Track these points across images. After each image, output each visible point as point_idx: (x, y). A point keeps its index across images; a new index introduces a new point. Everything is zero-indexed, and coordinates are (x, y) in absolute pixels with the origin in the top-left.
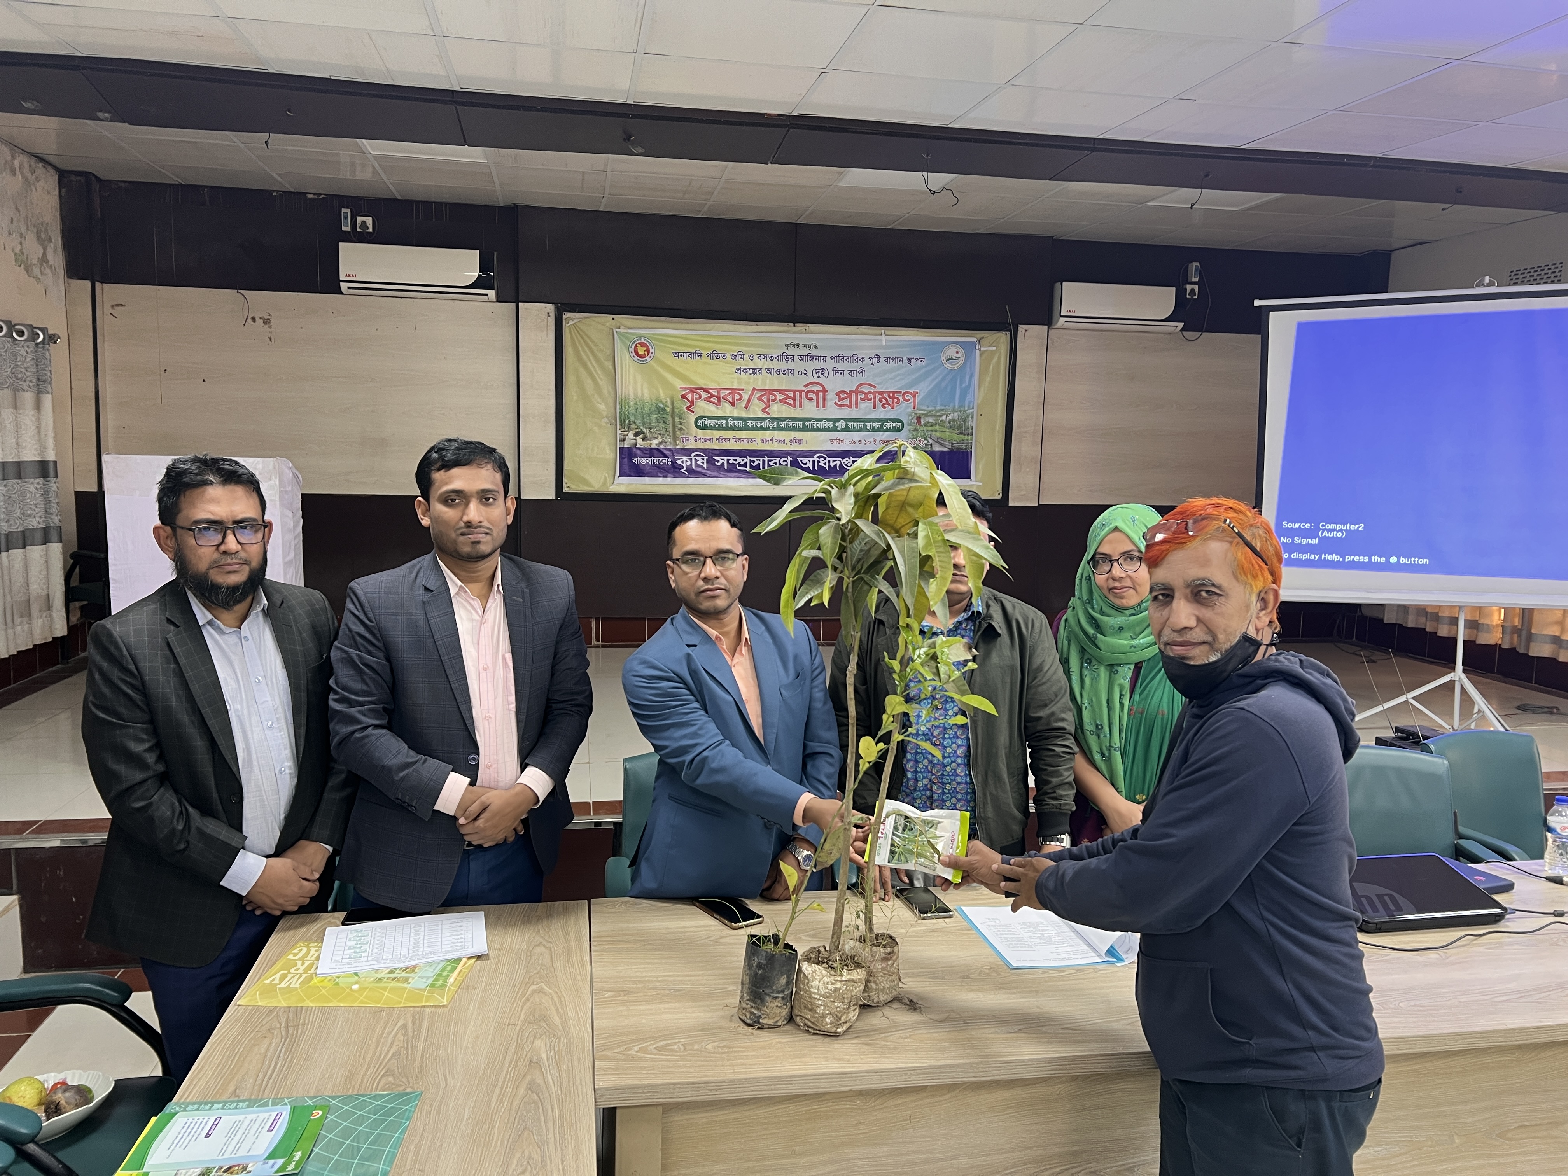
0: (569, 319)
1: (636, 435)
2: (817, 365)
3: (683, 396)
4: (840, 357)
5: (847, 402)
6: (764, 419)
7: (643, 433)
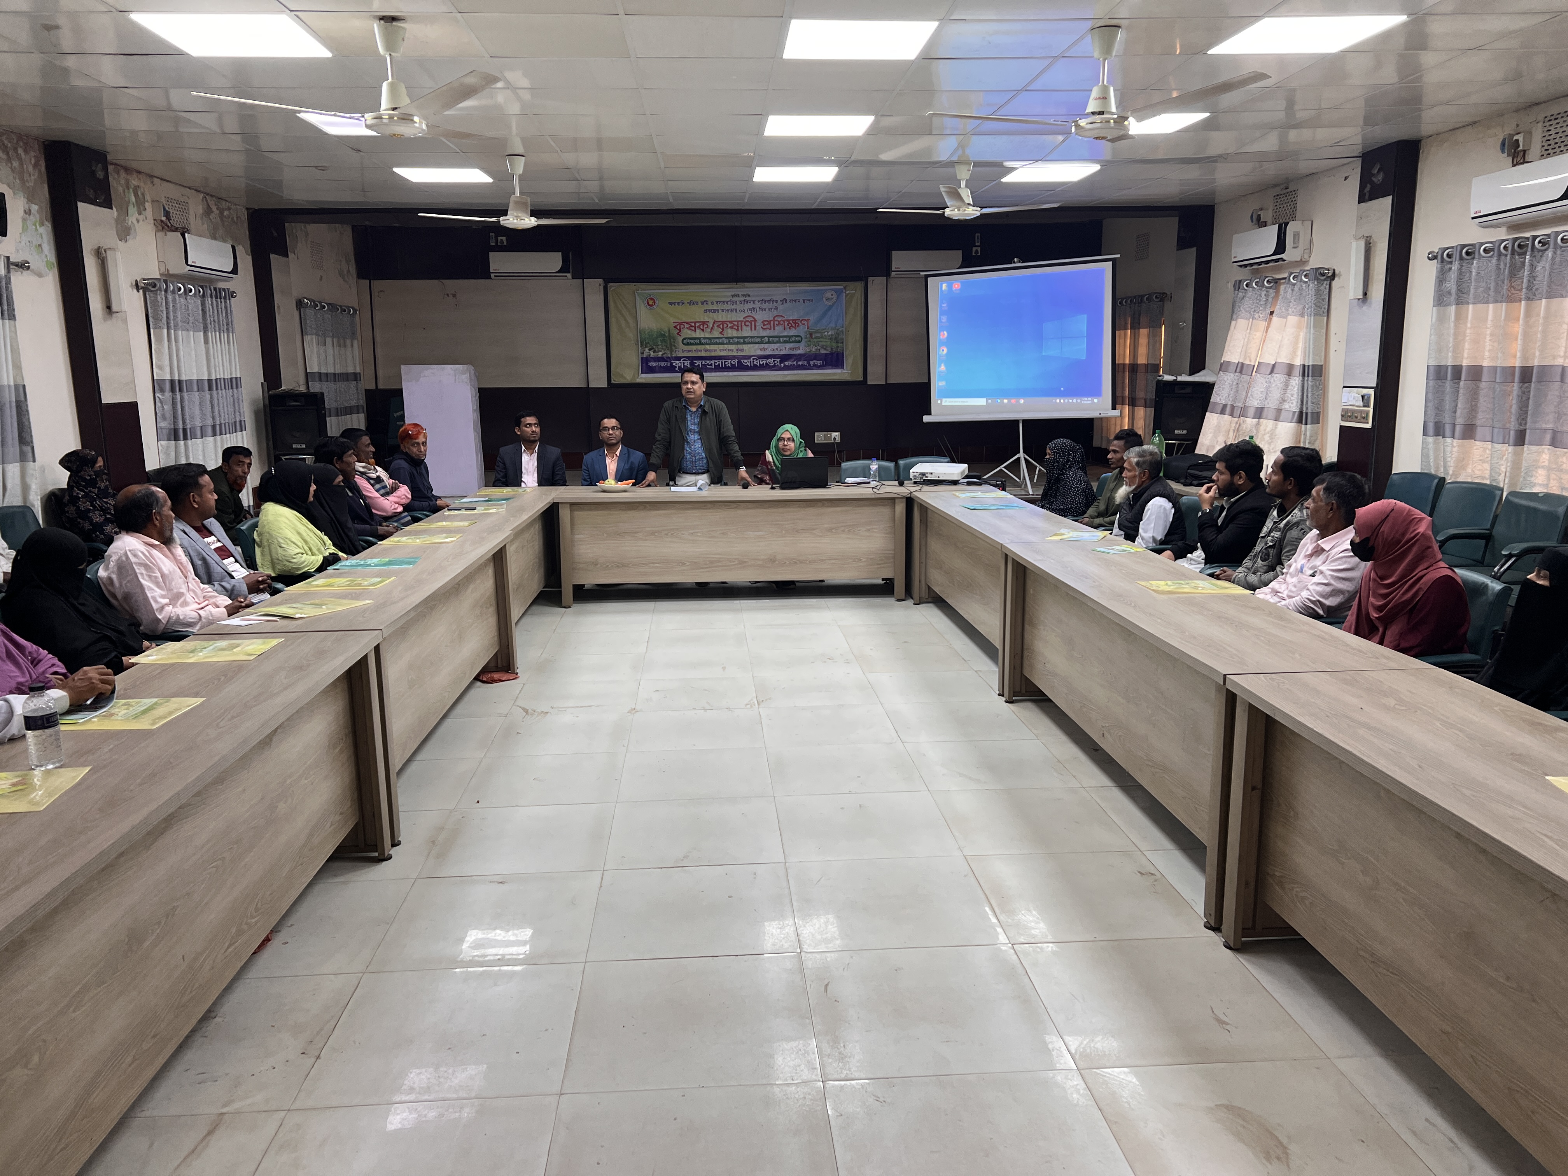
0: (611, 286)
1: (650, 350)
2: (751, 306)
3: (675, 327)
4: (765, 301)
5: (768, 326)
6: (721, 338)
7: (653, 348)
